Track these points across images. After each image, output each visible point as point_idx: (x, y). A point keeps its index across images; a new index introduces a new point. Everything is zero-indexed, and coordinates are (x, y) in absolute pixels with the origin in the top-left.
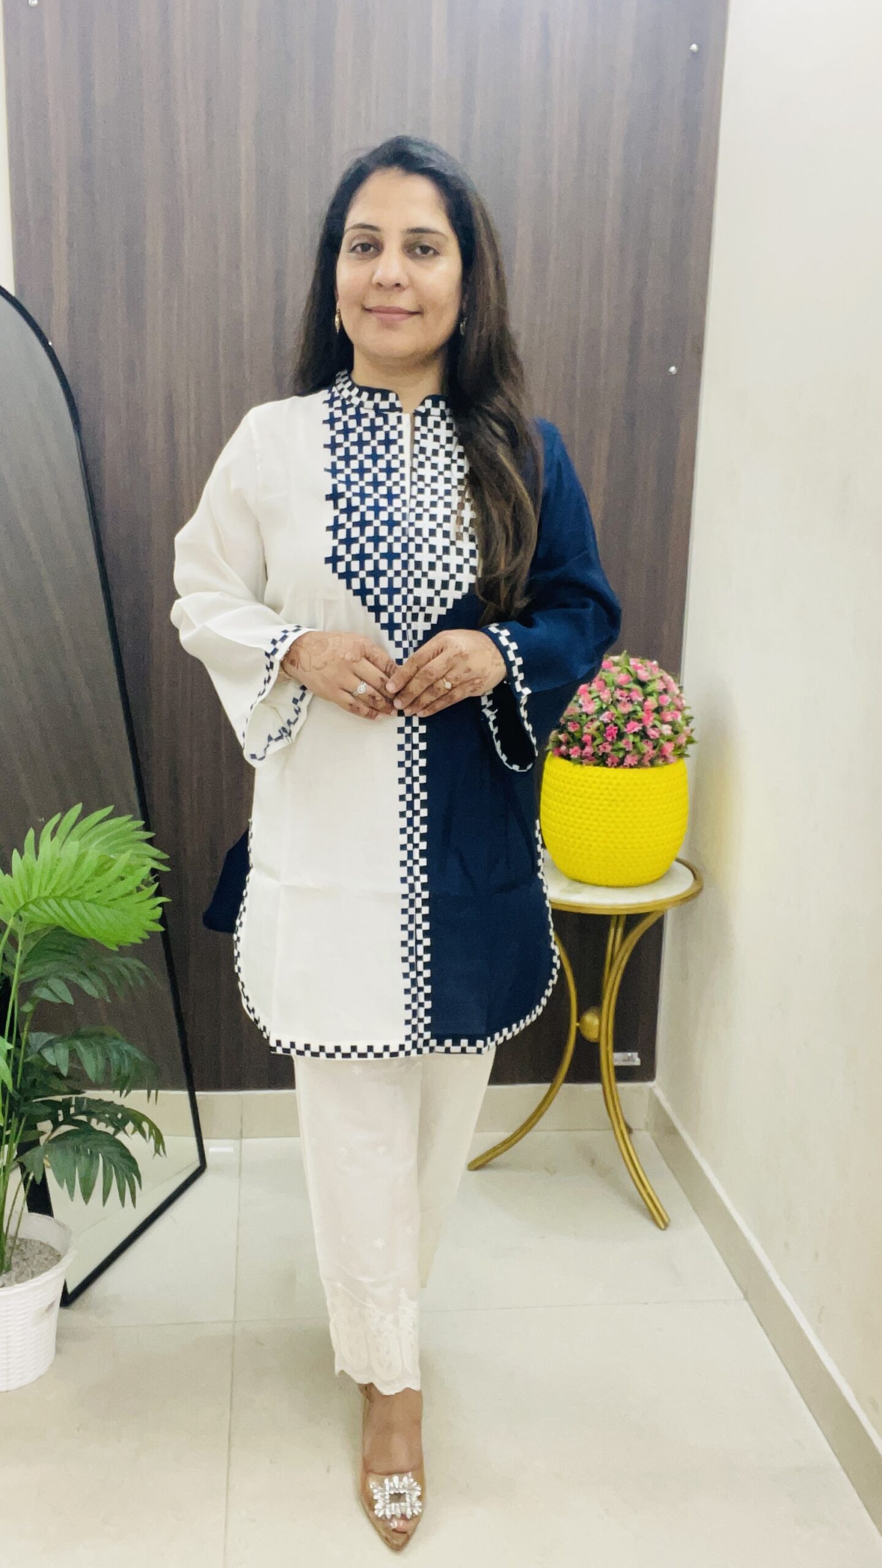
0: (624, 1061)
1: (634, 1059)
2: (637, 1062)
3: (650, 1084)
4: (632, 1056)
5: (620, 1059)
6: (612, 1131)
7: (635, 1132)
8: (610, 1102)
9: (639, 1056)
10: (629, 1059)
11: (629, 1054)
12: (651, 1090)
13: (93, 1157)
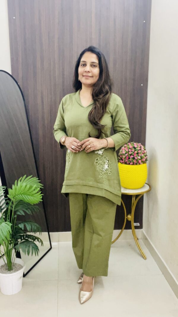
4: (138, 224)
5: (135, 224)
6: (134, 240)
7: (139, 240)
8: (134, 233)
12: (142, 231)
13: (29, 246)
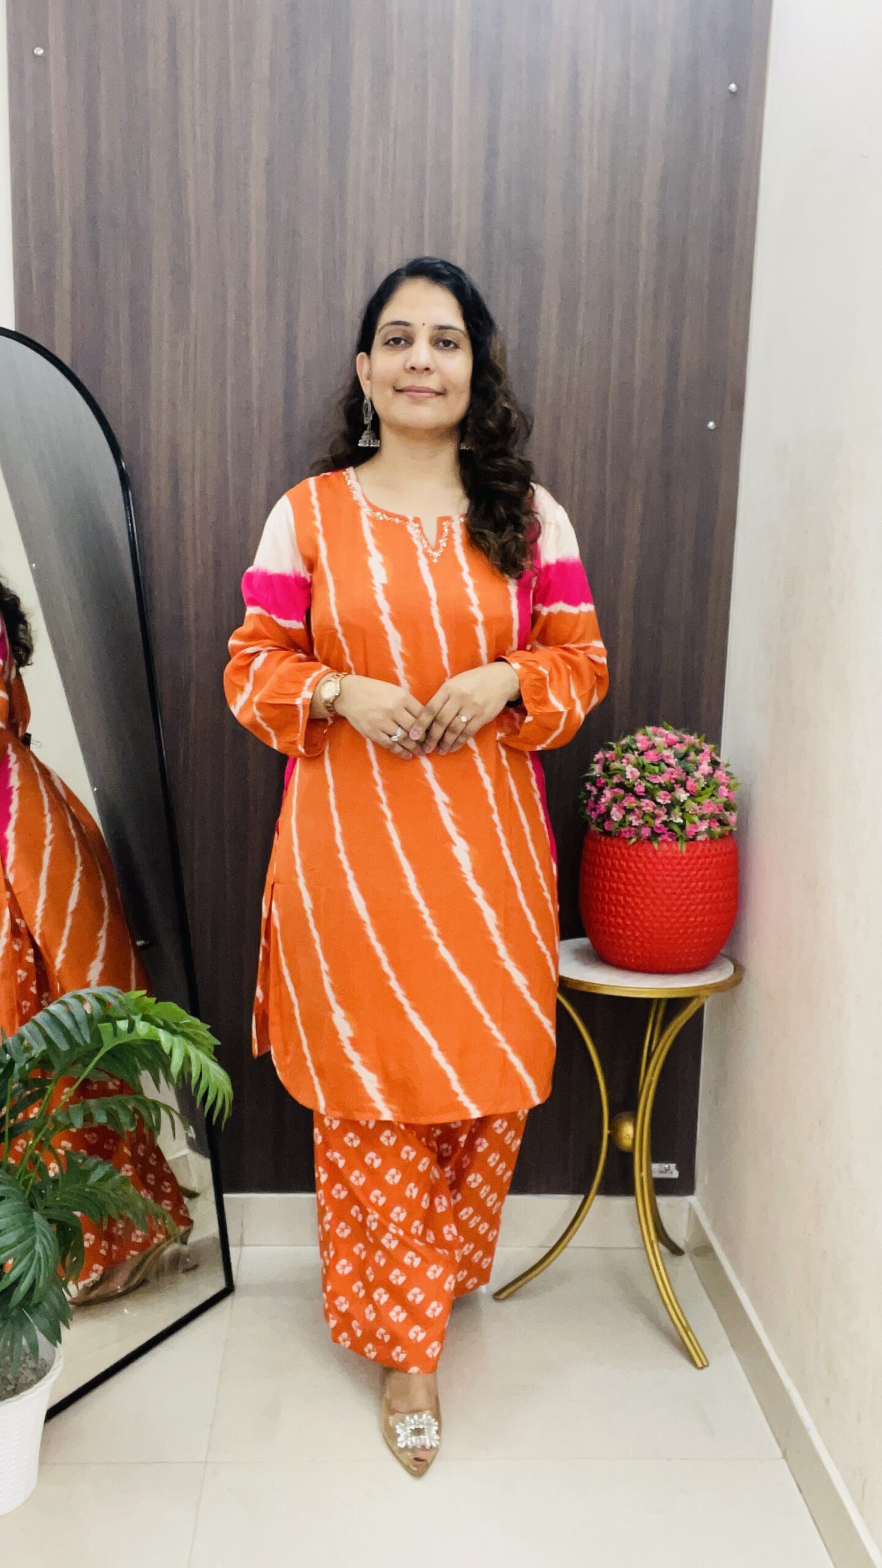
0: (661, 1172)
1: (671, 1171)
2: (675, 1174)
3: (690, 1199)
4: (669, 1167)
5: (656, 1170)
9: (678, 1168)
10: (667, 1170)
11: (667, 1166)
12: (691, 1207)
